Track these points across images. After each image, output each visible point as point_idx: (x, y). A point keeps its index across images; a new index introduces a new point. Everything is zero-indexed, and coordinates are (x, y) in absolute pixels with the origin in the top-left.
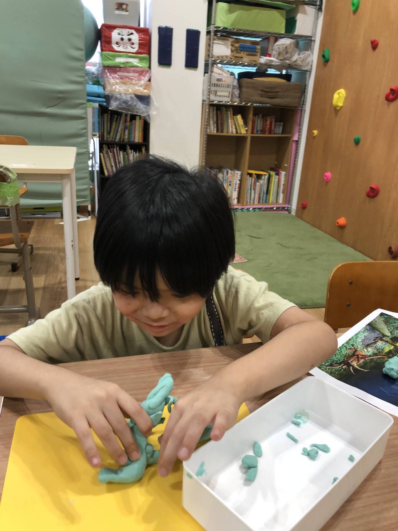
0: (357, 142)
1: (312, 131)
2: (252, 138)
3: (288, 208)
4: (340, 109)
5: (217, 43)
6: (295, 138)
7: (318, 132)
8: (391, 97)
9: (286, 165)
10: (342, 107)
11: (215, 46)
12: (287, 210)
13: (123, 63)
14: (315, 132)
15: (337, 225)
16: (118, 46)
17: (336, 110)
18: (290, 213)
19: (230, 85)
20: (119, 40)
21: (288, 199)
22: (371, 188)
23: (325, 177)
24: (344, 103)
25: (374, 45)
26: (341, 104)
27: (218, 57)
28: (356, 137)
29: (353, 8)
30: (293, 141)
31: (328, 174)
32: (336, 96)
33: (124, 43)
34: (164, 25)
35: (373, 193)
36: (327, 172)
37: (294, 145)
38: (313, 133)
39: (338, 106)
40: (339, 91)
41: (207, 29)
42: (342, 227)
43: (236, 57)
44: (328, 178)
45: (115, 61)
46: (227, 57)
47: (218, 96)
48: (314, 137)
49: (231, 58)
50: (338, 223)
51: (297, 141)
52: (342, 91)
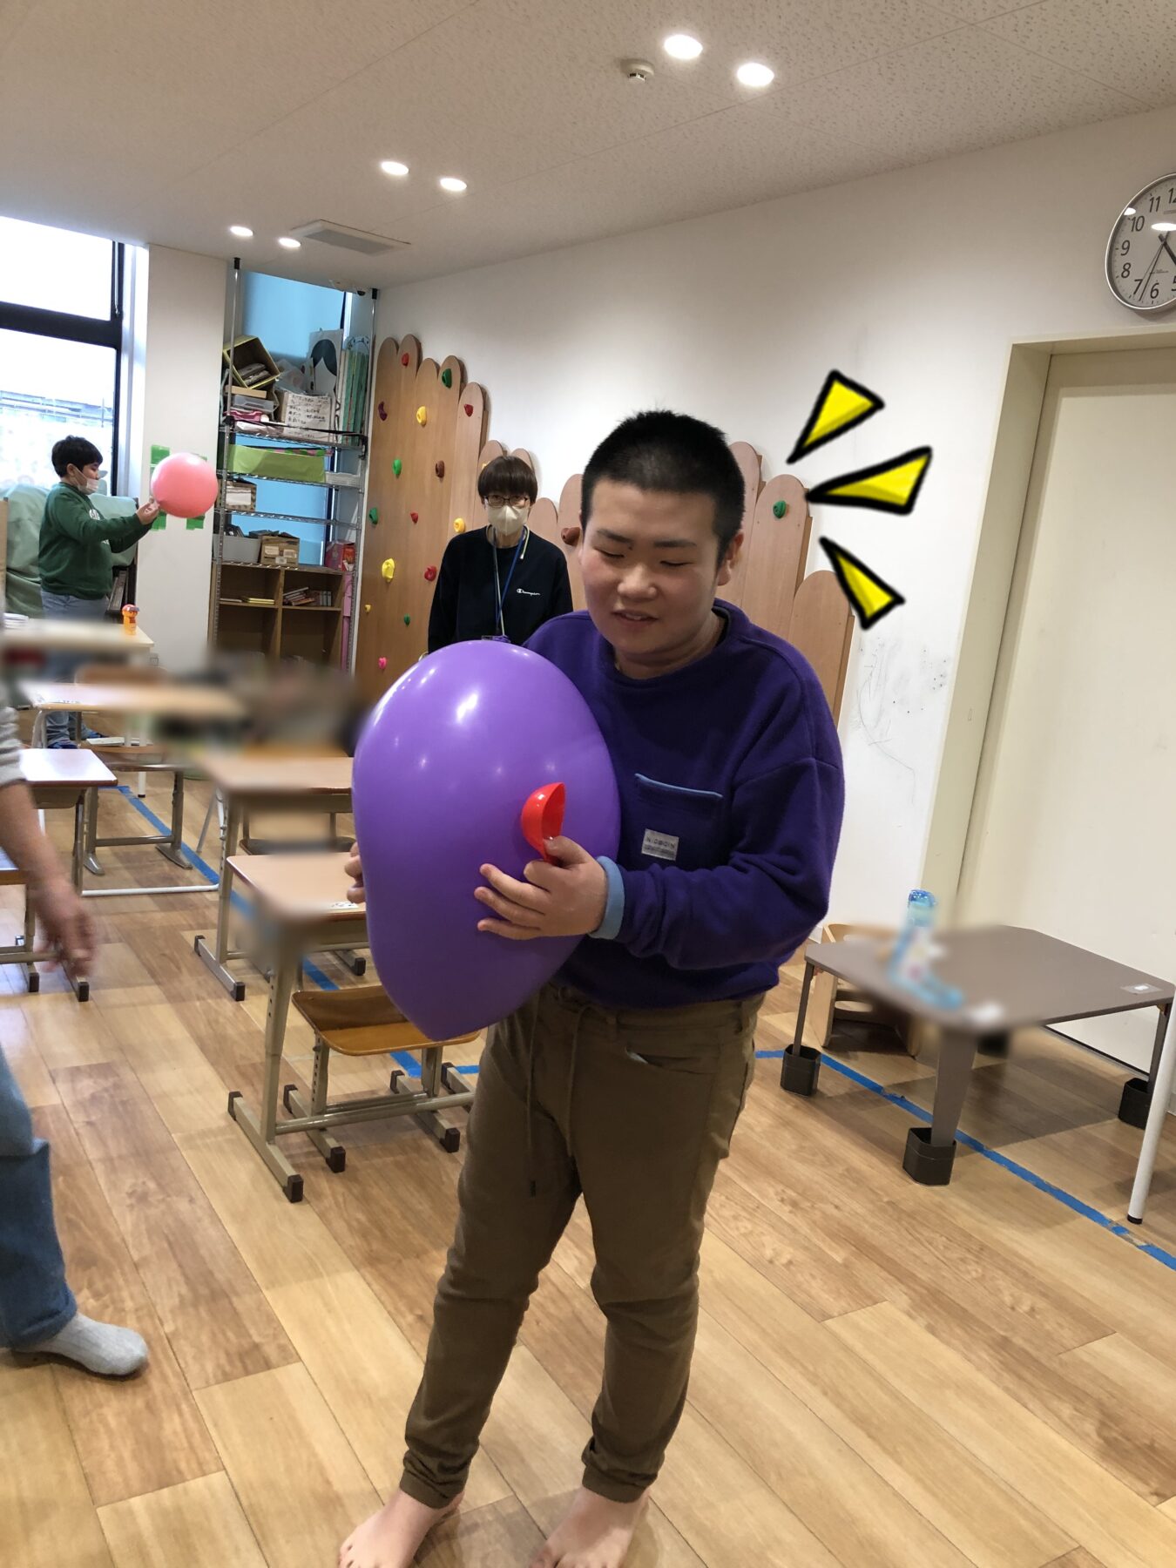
0: (407, 622)
1: (365, 606)
2: (283, 609)
4: (390, 582)
5: (232, 491)
6: (347, 613)
7: (372, 606)
10: (392, 579)
11: (228, 493)
14: (368, 607)
17: (387, 582)
23: (379, 664)
24: (393, 575)
25: (415, 519)
26: (391, 577)
28: (406, 616)
29: (395, 472)
30: (344, 617)
31: (383, 660)
32: (384, 566)
36: (381, 658)
37: (346, 623)
38: (366, 609)
39: (388, 578)
40: (387, 561)
44: (383, 665)
48: (368, 613)
49: (251, 509)
51: (349, 617)
52: (391, 561)
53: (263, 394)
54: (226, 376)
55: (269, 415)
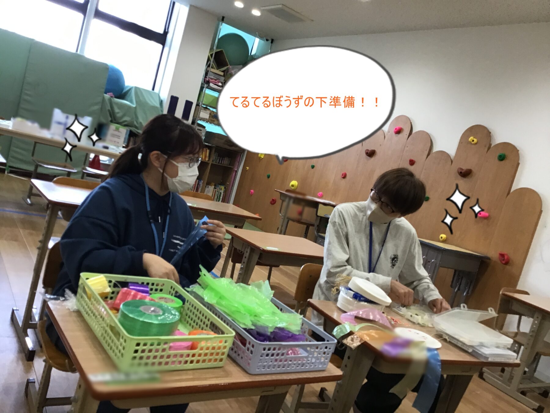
0: (269, 177)
1: (246, 168)
2: (212, 164)
4: (261, 160)
5: (203, 112)
6: (236, 169)
8: (285, 160)
9: (228, 183)
10: (263, 158)
11: (201, 112)
14: (248, 168)
22: (273, 199)
23: (250, 192)
27: (202, 118)
28: (268, 174)
30: (234, 170)
31: (252, 191)
34: (175, 95)
35: (273, 202)
37: (234, 173)
39: (261, 158)
41: (197, 102)
43: (211, 120)
44: (252, 193)
46: (206, 119)
48: (247, 170)
49: (208, 120)
51: (236, 171)
53: (222, 74)
54: (208, 64)
55: (222, 83)
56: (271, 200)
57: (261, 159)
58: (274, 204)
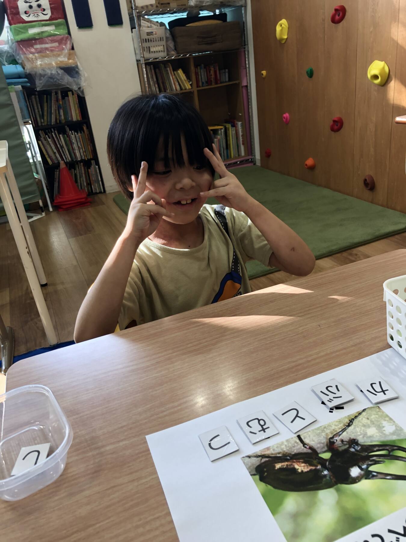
0: (311, 74)
1: (261, 72)
2: (198, 91)
3: (252, 159)
6: (244, 84)
7: (266, 73)
8: (337, 17)
9: (240, 114)
10: (287, 39)
12: (252, 162)
13: (39, 34)
14: (264, 72)
15: (306, 167)
16: (27, 15)
17: (281, 43)
18: (255, 164)
19: (163, 38)
20: (28, 9)
21: (250, 150)
22: (334, 121)
23: (284, 119)
24: (288, 35)
26: (286, 37)
27: (142, 7)
28: (308, 68)
30: (242, 87)
31: (286, 115)
32: (278, 28)
33: (34, 11)
35: (337, 126)
36: (285, 114)
37: (244, 92)
38: (262, 74)
39: (283, 39)
40: (281, 22)
42: (312, 168)
43: (162, 4)
44: (287, 119)
45: (28, 33)
46: (152, 5)
47: (152, 52)
48: (264, 78)
49: (157, 6)
50: (306, 165)
51: (247, 86)
52: (284, 22)
56: (332, 123)
57: (283, 42)
58: (339, 130)
